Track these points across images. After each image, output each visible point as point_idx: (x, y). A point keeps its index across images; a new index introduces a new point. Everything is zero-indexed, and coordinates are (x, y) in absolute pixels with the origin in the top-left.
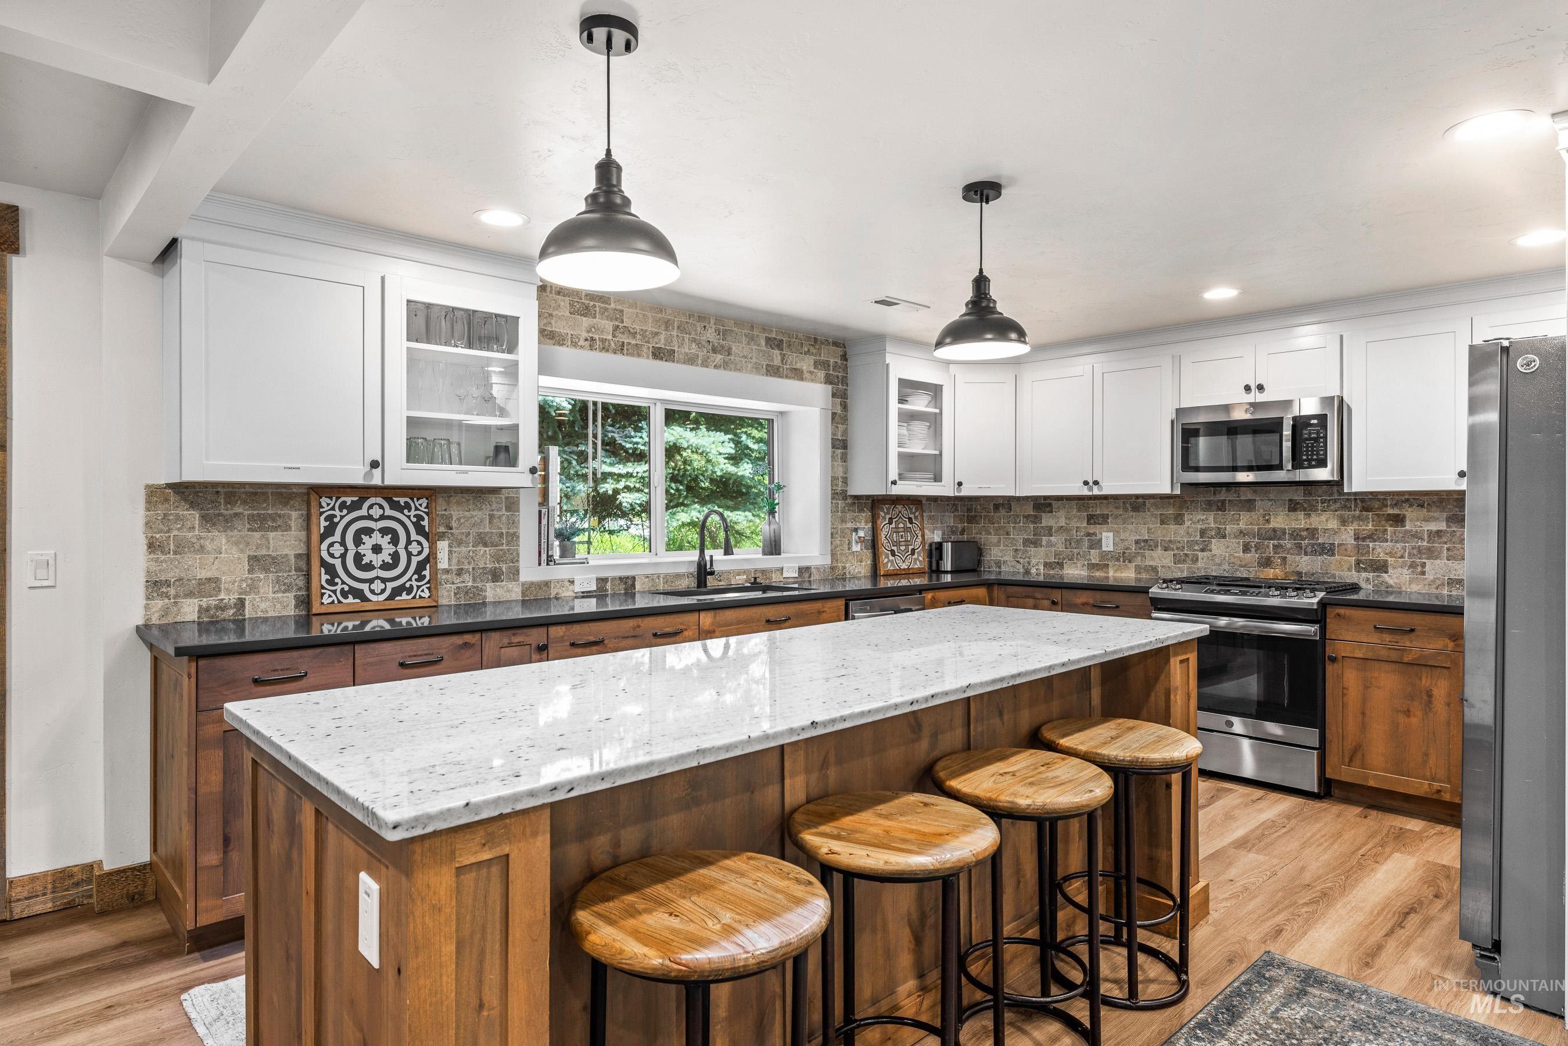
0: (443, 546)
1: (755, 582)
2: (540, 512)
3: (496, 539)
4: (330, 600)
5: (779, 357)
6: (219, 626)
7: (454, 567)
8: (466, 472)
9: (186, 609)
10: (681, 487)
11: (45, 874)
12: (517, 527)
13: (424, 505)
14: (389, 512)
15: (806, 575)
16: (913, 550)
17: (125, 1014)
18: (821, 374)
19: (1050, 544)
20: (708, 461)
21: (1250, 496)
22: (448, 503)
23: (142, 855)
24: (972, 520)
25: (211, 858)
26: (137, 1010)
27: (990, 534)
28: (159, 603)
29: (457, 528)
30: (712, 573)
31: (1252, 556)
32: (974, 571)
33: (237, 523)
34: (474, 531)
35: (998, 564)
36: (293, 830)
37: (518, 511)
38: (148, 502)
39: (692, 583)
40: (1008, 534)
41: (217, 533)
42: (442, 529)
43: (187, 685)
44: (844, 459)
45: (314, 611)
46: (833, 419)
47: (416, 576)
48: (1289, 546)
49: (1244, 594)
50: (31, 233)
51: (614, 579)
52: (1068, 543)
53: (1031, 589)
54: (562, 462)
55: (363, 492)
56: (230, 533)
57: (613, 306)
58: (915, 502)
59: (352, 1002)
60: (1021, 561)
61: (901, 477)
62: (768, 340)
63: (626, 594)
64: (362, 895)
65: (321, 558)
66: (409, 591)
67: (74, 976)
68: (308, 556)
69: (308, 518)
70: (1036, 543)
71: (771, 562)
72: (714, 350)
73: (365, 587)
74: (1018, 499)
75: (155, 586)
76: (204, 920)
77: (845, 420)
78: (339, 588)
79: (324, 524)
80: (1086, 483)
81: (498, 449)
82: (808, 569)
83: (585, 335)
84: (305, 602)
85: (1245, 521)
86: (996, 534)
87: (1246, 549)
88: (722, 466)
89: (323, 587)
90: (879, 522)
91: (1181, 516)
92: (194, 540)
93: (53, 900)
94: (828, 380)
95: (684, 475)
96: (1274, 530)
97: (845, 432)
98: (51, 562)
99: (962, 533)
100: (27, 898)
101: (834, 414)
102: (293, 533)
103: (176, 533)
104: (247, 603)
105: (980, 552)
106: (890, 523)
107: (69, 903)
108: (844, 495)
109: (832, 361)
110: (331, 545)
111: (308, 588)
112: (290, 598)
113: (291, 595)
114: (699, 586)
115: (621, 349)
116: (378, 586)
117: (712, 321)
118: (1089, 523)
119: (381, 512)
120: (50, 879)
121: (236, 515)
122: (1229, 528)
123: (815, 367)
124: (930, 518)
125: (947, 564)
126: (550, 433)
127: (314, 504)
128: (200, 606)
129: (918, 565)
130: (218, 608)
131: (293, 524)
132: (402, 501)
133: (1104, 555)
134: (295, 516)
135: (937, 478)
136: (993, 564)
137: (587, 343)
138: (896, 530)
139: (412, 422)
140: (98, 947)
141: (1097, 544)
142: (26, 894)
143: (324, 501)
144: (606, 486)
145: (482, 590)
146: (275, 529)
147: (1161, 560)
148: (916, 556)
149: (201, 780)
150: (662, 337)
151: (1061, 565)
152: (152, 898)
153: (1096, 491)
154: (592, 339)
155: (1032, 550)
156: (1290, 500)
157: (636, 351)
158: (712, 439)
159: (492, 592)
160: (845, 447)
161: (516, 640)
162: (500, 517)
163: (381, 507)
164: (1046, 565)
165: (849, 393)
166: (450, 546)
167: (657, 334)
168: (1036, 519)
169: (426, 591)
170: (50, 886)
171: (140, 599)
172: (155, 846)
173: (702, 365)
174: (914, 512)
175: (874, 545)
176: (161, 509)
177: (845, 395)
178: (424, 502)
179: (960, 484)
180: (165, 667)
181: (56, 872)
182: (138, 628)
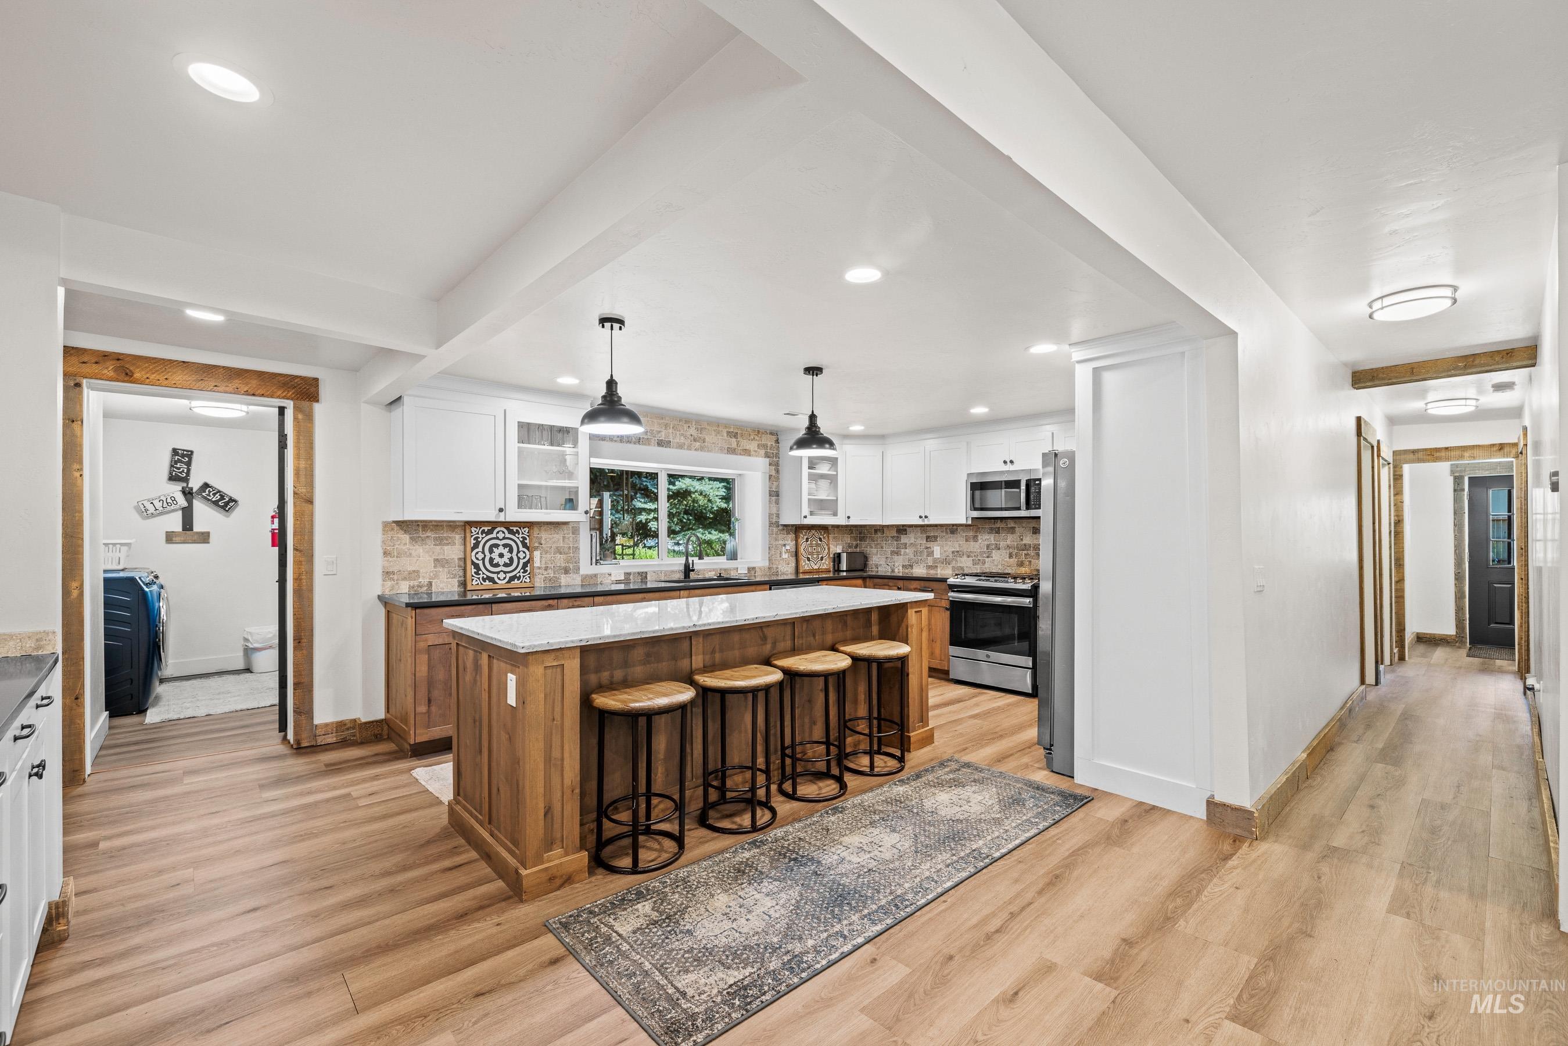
0: (537, 554)
1: (720, 576)
2: (592, 535)
3: (567, 550)
4: (477, 583)
5: (735, 443)
6: (419, 596)
7: (543, 566)
8: (550, 513)
9: (402, 587)
10: (691, 518)
11: (332, 723)
12: (579, 544)
13: (527, 531)
14: (508, 535)
15: (753, 572)
16: (822, 558)
17: (385, 778)
18: (762, 452)
19: (905, 554)
20: (709, 501)
21: (1013, 525)
22: (540, 530)
23: (380, 714)
24: (862, 539)
25: (422, 709)
26: (390, 777)
27: (871, 547)
28: (389, 583)
29: (545, 544)
30: (693, 570)
31: (1014, 560)
32: (859, 570)
33: (428, 541)
34: (554, 546)
35: (877, 566)
36: (477, 667)
37: (579, 534)
38: (384, 530)
39: (681, 576)
40: (882, 548)
41: (417, 547)
42: (536, 545)
43: (410, 622)
44: (777, 503)
45: (468, 589)
46: (770, 479)
47: (522, 571)
48: (1033, 554)
49: (996, 581)
50: (324, 391)
51: (634, 573)
52: (916, 553)
53: (886, 580)
54: (612, 502)
55: (494, 525)
56: (424, 546)
58: (824, 528)
59: (505, 725)
60: (890, 564)
61: (812, 513)
62: (728, 433)
63: (642, 582)
64: (509, 681)
65: (472, 561)
66: (519, 578)
67: (356, 765)
68: (465, 559)
69: (465, 538)
70: (898, 553)
71: (732, 564)
72: (695, 440)
73: (495, 576)
74: (888, 526)
75: (387, 574)
76: (421, 739)
77: (777, 479)
78: (481, 576)
79: (473, 542)
80: (921, 517)
81: (569, 500)
82: (754, 568)
84: (464, 584)
85: (1010, 539)
86: (875, 548)
87: (1011, 556)
88: (718, 504)
89: (473, 576)
90: (799, 541)
91: (977, 536)
92: (406, 550)
93: (336, 736)
94: (767, 456)
95: (693, 509)
96: (1025, 545)
97: (778, 486)
98: (335, 562)
99: (856, 548)
100: (324, 735)
101: (770, 476)
102: (457, 546)
103: (397, 546)
104: (433, 584)
105: (866, 558)
106: (807, 541)
107: (344, 738)
108: (777, 524)
109: (769, 444)
110: (477, 553)
111: (465, 576)
112: (455, 582)
113: (456, 580)
114: (685, 578)
115: (639, 441)
116: (502, 575)
117: (694, 423)
118: (927, 541)
119: (503, 535)
120: (335, 725)
121: (427, 537)
122: (1002, 544)
123: (758, 448)
124: (834, 538)
125: (844, 566)
126: (605, 483)
127: (467, 531)
128: (410, 585)
129: (825, 567)
130: (418, 586)
131: (457, 542)
132: (515, 529)
133: (935, 560)
134: (458, 537)
135: (835, 514)
136: (874, 567)
138: (811, 546)
139: (520, 486)
140: (364, 756)
141: (931, 554)
142: (323, 733)
143: (473, 529)
144: (642, 517)
145: (558, 578)
146: (448, 544)
147: (966, 563)
148: (823, 561)
149: (417, 669)
150: (663, 434)
151: (911, 566)
152: (386, 737)
153: (926, 522)
155: (896, 557)
156: (1034, 527)
158: (710, 486)
159: (564, 580)
160: (778, 495)
161: (576, 604)
162: (569, 538)
163: (506, 532)
164: (903, 566)
165: (780, 463)
166: (541, 554)
167: (660, 432)
168: (898, 539)
169: (528, 578)
170: (335, 729)
171: (380, 581)
172: (388, 709)
173: (688, 449)
174: (822, 535)
175: (796, 554)
176: (390, 534)
177: (777, 465)
178: (527, 530)
179: (849, 517)
180: (394, 615)
181: (337, 723)
182: (379, 596)
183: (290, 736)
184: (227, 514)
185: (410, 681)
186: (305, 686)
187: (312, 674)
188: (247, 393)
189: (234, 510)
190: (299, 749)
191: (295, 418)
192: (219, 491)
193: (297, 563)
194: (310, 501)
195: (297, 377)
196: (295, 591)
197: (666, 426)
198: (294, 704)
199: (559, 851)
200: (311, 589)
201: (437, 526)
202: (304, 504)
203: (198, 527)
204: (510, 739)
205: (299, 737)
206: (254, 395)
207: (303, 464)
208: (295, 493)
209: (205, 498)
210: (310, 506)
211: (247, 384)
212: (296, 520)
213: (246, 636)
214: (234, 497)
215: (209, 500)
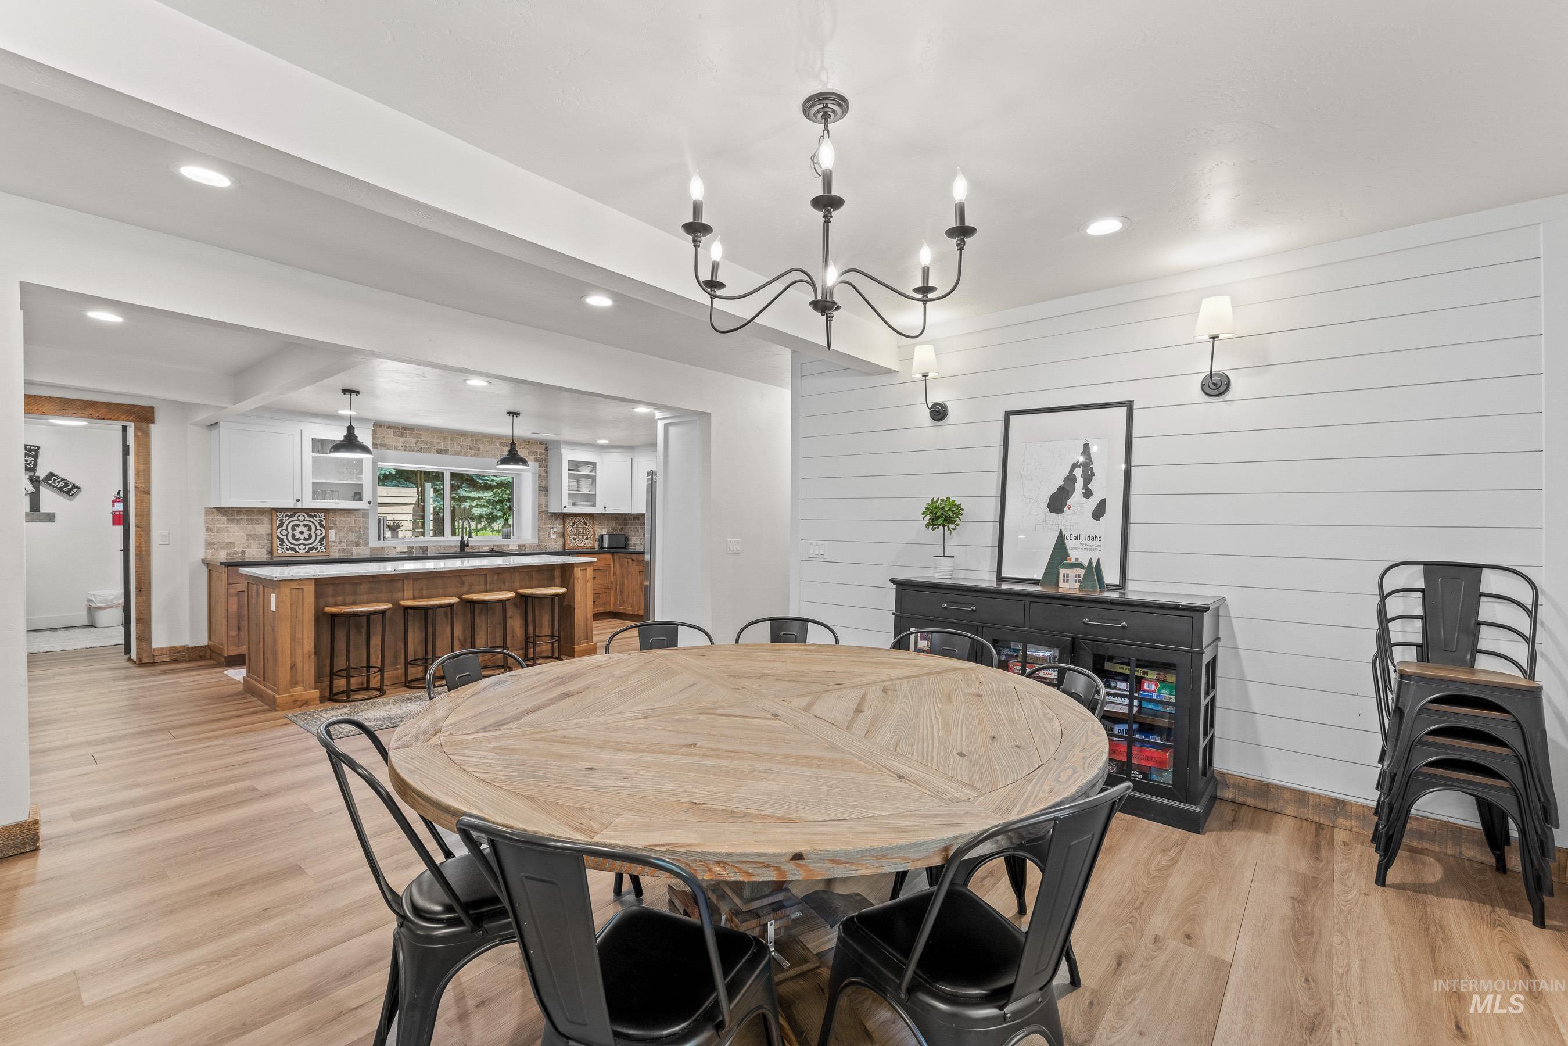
0: (332, 533)
3: (358, 530)
4: (281, 552)
6: (233, 559)
7: (338, 540)
8: (342, 503)
9: (221, 553)
11: (166, 647)
12: (368, 524)
14: (307, 518)
15: (523, 548)
16: (587, 538)
17: (204, 675)
18: (533, 457)
22: (335, 515)
23: (205, 642)
25: (234, 633)
26: (208, 674)
27: (630, 531)
28: (210, 550)
29: (338, 525)
30: (468, 546)
32: (625, 548)
33: (242, 522)
34: (347, 526)
35: (636, 545)
36: (258, 593)
37: (368, 518)
38: (206, 514)
39: (457, 550)
41: (234, 526)
42: (332, 525)
43: (224, 576)
44: (546, 496)
45: (275, 555)
46: (540, 479)
47: (319, 543)
50: (159, 415)
51: (417, 547)
55: (295, 511)
56: (239, 526)
57: (416, 432)
58: (584, 516)
62: (501, 443)
63: (423, 553)
64: (272, 597)
65: (277, 536)
66: (316, 549)
67: (184, 671)
68: (272, 535)
69: (272, 520)
71: (506, 542)
73: (296, 547)
75: (209, 544)
76: (231, 654)
77: (546, 478)
78: (285, 547)
79: (278, 522)
81: (356, 494)
82: (524, 545)
83: (401, 445)
84: (271, 552)
86: (635, 532)
89: (278, 547)
90: (567, 525)
92: (225, 528)
93: (170, 657)
94: (537, 460)
97: (545, 483)
99: (617, 531)
100: (160, 655)
101: (540, 476)
102: (265, 526)
103: (217, 525)
104: (246, 550)
105: (627, 539)
106: (573, 525)
108: (546, 512)
109: (539, 451)
110: (282, 531)
111: (272, 547)
112: (264, 551)
113: (264, 548)
115: (420, 450)
116: (302, 547)
119: (303, 518)
120: (168, 649)
121: (241, 519)
123: (529, 454)
124: (596, 523)
125: (606, 544)
127: (274, 515)
128: (227, 550)
129: (589, 545)
130: (234, 553)
131: (265, 523)
132: (313, 514)
134: (266, 520)
135: (594, 505)
137: (402, 449)
138: (577, 529)
139: (315, 484)
140: (191, 666)
142: (159, 653)
143: (278, 514)
145: (351, 550)
146: (258, 524)
148: (589, 540)
149: (229, 610)
150: (441, 445)
152: (208, 655)
154: (405, 446)
157: (428, 451)
160: (546, 490)
162: (359, 521)
163: (304, 516)
165: (549, 465)
166: (336, 532)
167: (439, 443)
169: (324, 549)
170: (170, 652)
171: (203, 549)
172: (210, 639)
173: (464, 455)
174: (588, 520)
175: (564, 535)
176: (211, 517)
177: (546, 467)
178: (323, 514)
179: (605, 508)
180: (214, 573)
181: (170, 647)
182: (202, 560)
183: (134, 656)
184: (70, 498)
185: (224, 614)
186: (145, 622)
187: (151, 613)
188: (98, 418)
189: (78, 494)
190: (140, 664)
191: (136, 435)
192: (63, 480)
193: (138, 535)
194: (148, 493)
195: (137, 406)
196: (136, 555)
197: (445, 439)
198: (137, 633)
199: (301, 688)
200: (149, 554)
201: (249, 511)
202: (143, 495)
203: (44, 509)
204: (273, 630)
205: (141, 657)
206: (103, 419)
207: (142, 467)
208: (136, 487)
209: (49, 484)
210: (148, 496)
211: (98, 412)
212: (137, 505)
213: (90, 598)
214: (77, 484)
215: (54, 487)
